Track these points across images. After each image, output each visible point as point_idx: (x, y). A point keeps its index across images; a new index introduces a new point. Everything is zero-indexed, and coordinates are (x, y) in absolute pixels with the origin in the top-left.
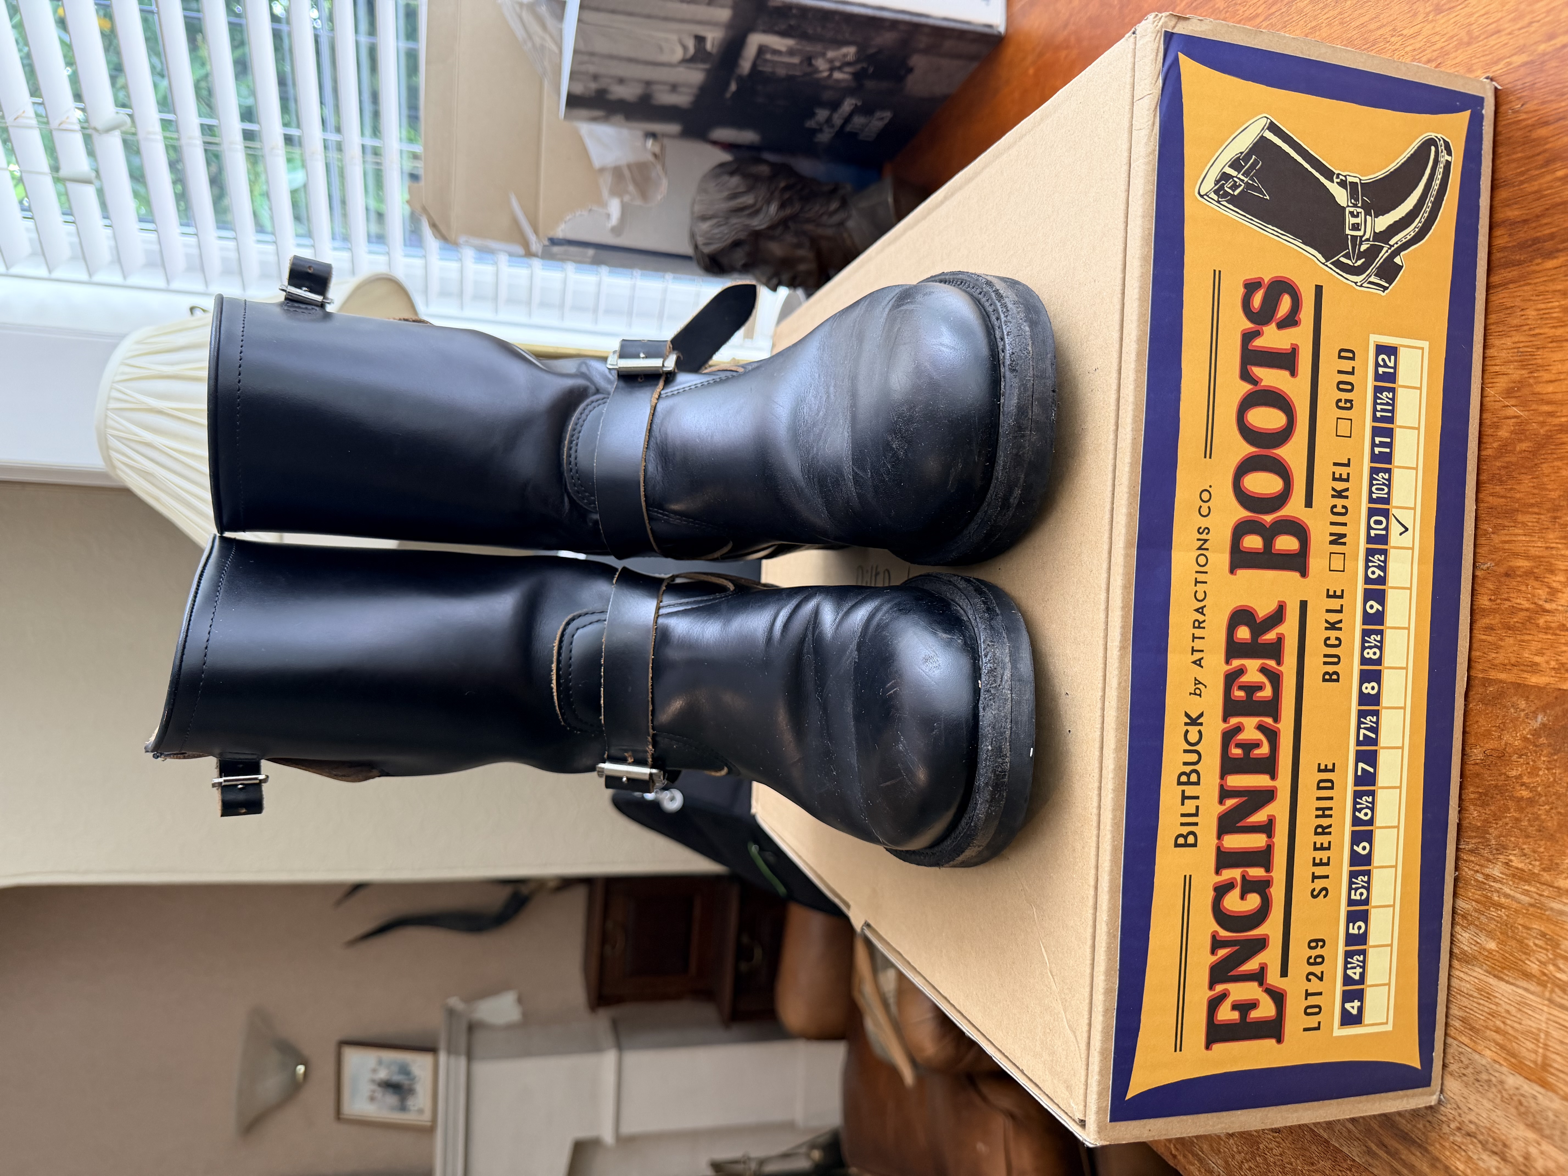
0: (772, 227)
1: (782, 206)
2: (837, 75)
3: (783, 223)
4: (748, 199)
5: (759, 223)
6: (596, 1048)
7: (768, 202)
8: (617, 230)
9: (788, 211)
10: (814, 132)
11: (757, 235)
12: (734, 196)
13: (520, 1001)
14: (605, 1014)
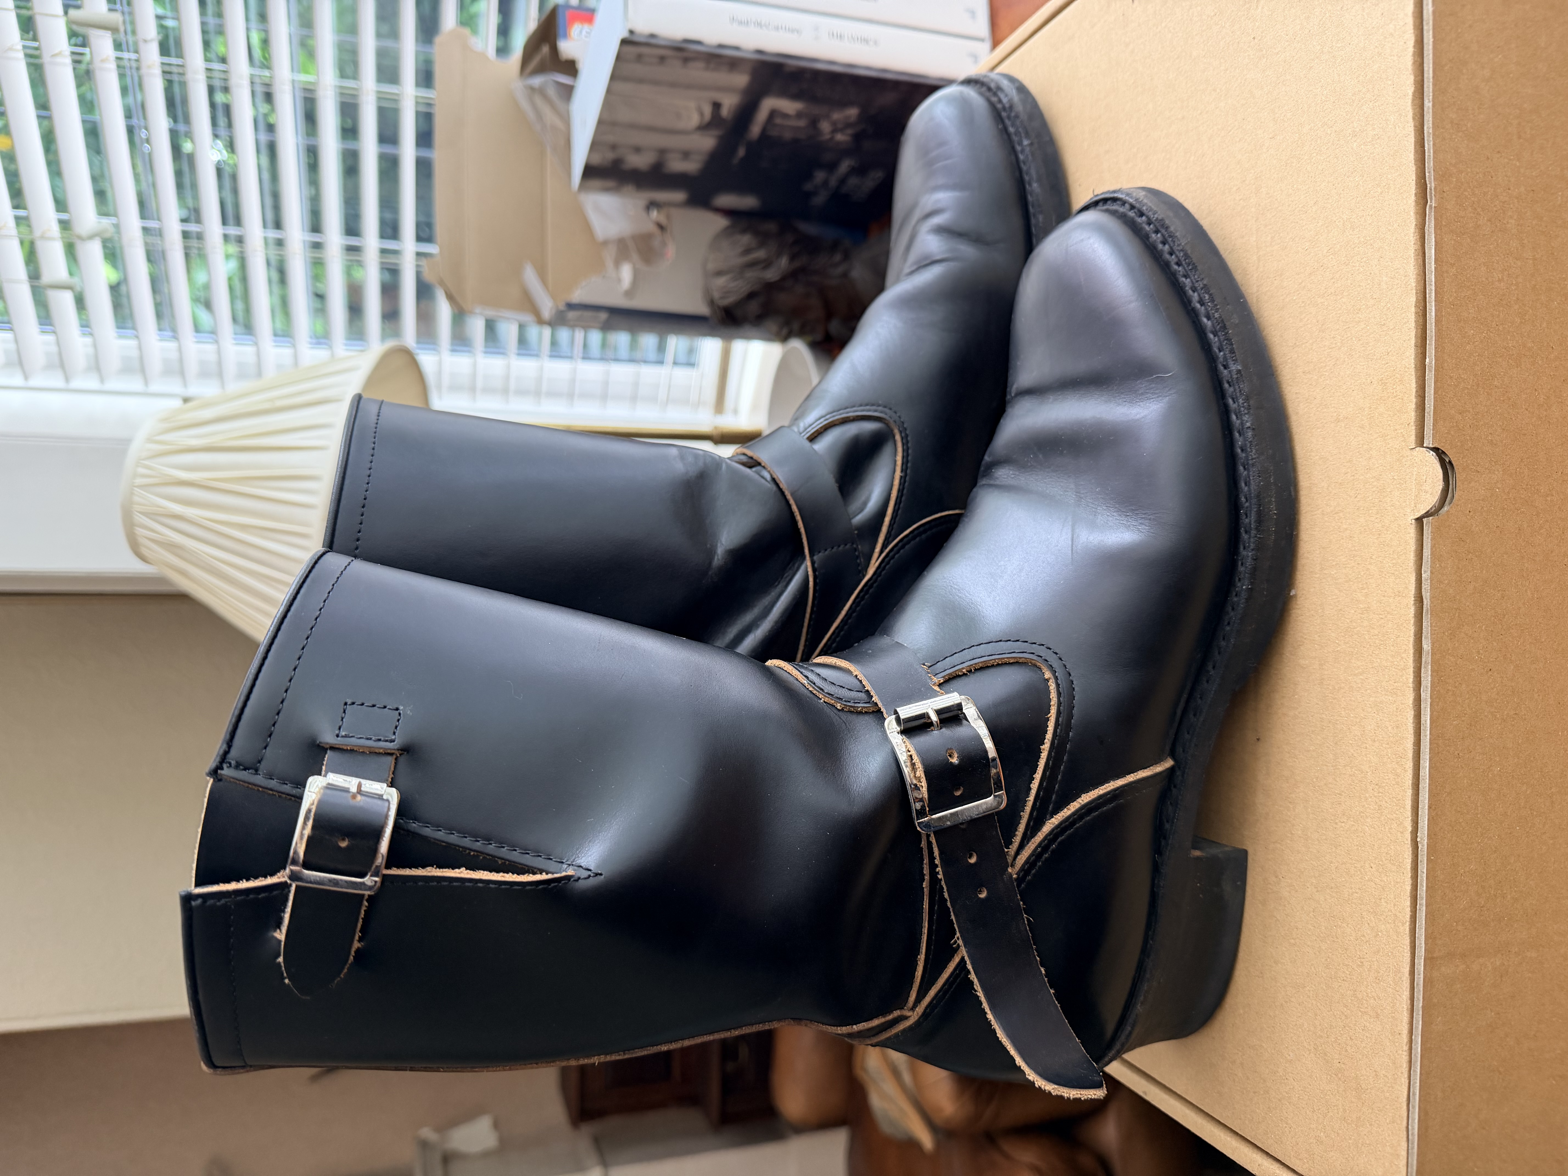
0: (784, 279)
1: (793, 258)
2: (839, 137)
3: (793, 275)
4: (761, 254)
5: (772, 275)
7: (779, 255)
8: (628, 293)
9: (797, 264)
10: (810, 195)
11: (770, 287)
12: (747, 251)
13: (496, 1125)
14: (587, 1130)
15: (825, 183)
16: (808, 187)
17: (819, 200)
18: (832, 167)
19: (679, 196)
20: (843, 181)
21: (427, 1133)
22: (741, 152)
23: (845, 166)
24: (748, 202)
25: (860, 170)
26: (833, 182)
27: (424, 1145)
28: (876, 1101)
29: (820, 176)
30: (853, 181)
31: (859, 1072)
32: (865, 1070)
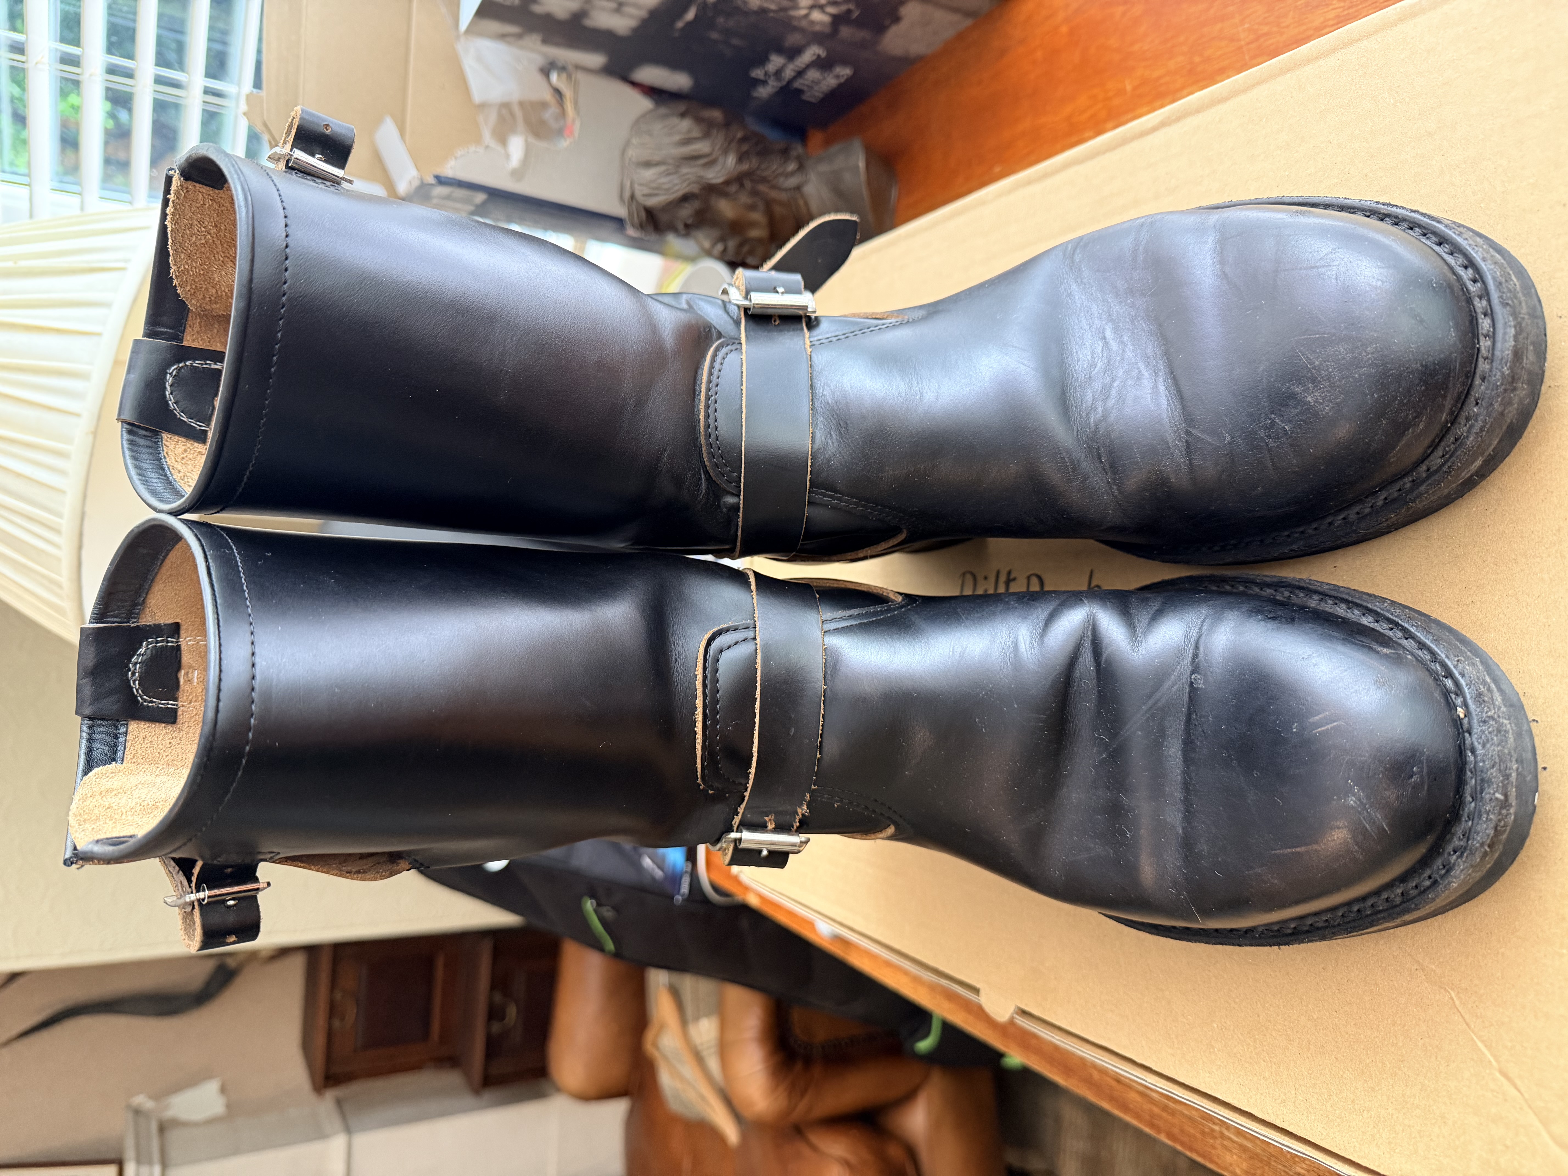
0: (727, 183)
1: (740, 159)
2: (817, 16)
3: (739, 179)
4: (703, 147)
5: (715, 175)
6: (321, 1135)
7: (725, 152)
8: (517, 174)
9: (745, 167)
10: (757, 82)
11: (711, 190)
12: (687, 142)
13: (223, 1090)
14: (330, 1095)
15: (778, 73)
16: (757, 73)
17: (764, 92)
18: (793, 53)
19: (596, 60)
20: (800, 73)
21: (141, 1100)
22: (690, 15)
23: (808, 56)
24: (680, 81)
25: (824, 64)
26: (789, 73)
27: (137, 1112)
28: (666, 1079)
29: (776, 61)
30: (813, 74)
31: (648, 1047)
32: (655, 1045)
